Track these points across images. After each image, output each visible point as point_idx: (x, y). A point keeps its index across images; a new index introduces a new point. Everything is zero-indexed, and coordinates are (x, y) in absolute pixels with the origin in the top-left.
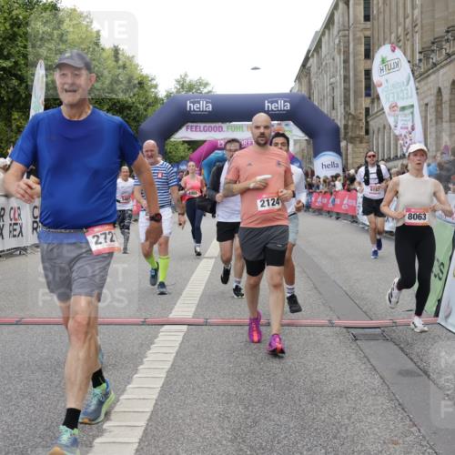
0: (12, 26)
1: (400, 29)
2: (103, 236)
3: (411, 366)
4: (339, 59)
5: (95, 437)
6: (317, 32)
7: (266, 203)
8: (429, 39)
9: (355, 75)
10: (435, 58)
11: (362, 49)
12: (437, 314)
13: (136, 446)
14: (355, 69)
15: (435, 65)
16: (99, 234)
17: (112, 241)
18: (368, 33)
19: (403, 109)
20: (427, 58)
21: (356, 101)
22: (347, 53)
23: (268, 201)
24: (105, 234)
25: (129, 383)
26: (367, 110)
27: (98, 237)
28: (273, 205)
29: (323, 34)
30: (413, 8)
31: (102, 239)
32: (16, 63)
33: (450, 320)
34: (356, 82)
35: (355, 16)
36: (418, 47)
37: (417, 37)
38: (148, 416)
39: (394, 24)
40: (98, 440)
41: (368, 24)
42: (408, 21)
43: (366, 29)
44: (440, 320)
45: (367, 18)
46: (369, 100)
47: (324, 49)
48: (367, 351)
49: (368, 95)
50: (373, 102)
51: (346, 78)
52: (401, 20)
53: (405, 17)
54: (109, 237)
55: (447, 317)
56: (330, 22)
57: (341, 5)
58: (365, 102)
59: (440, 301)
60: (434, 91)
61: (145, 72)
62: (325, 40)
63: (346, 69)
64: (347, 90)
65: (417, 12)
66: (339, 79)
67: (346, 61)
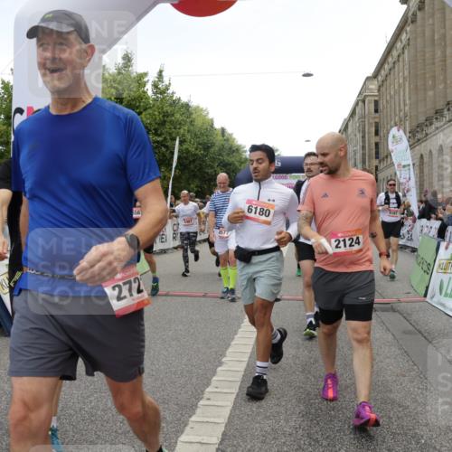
0: (164, 116)
1: (397, 118)
2: (127, 286)
3: (411, 328)
4: (359, 136)
5: (217, 366)
6: (345, 120)
7: (342, 244)
8: (415, 124)
9: (369, 145)
10: (419, 136)
11: (373, 130)
12: (425, 296)
13: (243, 373)
14: (369, 143)
15: (419, 140)
16: (121, 283)
17: (139, 291)
18: (377, 120)
19: (404, 166)
20: (414, 136)
21: (369, 161)
22: (364, 132)
23: (344, 241)
24: (130, 282)
25: (236, 334)
26: (377, 167)
27: (119, 286)
28: (351, 245)
29: (349, 120)
30: (405, 105)
31: (125, 292)
32: (165, 138)
33: (434, 299)
34: (370, 149)
35: (369, 110)
36: (408, 129)
37: (407, 123)
38: (249, 355)
39: (393, 115)
40: (219, 368)
41: (377, 115)
42: (402, 113)
43: (375, 118)
44: (428, 299)
45: (376, 111)
46: (377, 161)
47: (350, 130)
48: (383, 318)
49: (377, 158)
50: (380, 162)
51: (363, 147)
52: (398, 113)
53: (400, 111)
54: (135, 286)
55: (432, 297)
56: (353, 113)
57: (360, 103)
58: (375, 162)
59: (427, 288)
60: (419, 156)
61: (239, 143)
62: (350, 124)
63: (364, 141)
64: (364, 155)
65: (407, 108)
66: (359, 148)
67: (363, 137)
